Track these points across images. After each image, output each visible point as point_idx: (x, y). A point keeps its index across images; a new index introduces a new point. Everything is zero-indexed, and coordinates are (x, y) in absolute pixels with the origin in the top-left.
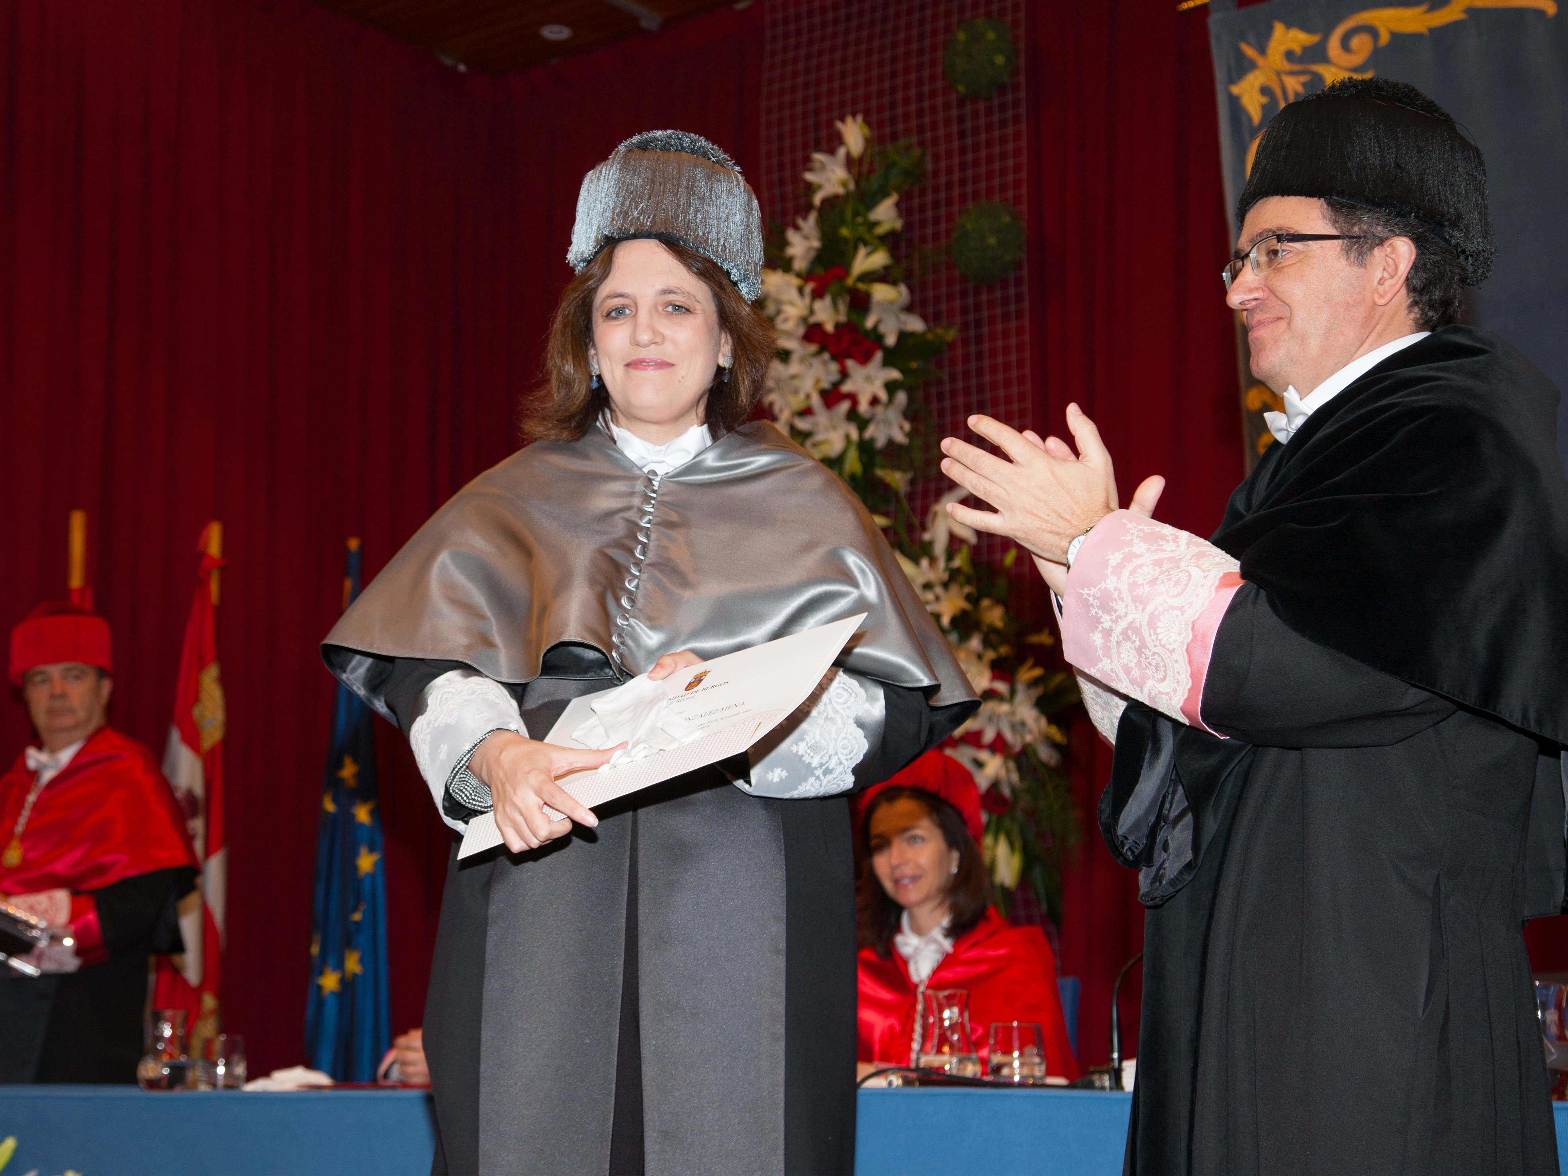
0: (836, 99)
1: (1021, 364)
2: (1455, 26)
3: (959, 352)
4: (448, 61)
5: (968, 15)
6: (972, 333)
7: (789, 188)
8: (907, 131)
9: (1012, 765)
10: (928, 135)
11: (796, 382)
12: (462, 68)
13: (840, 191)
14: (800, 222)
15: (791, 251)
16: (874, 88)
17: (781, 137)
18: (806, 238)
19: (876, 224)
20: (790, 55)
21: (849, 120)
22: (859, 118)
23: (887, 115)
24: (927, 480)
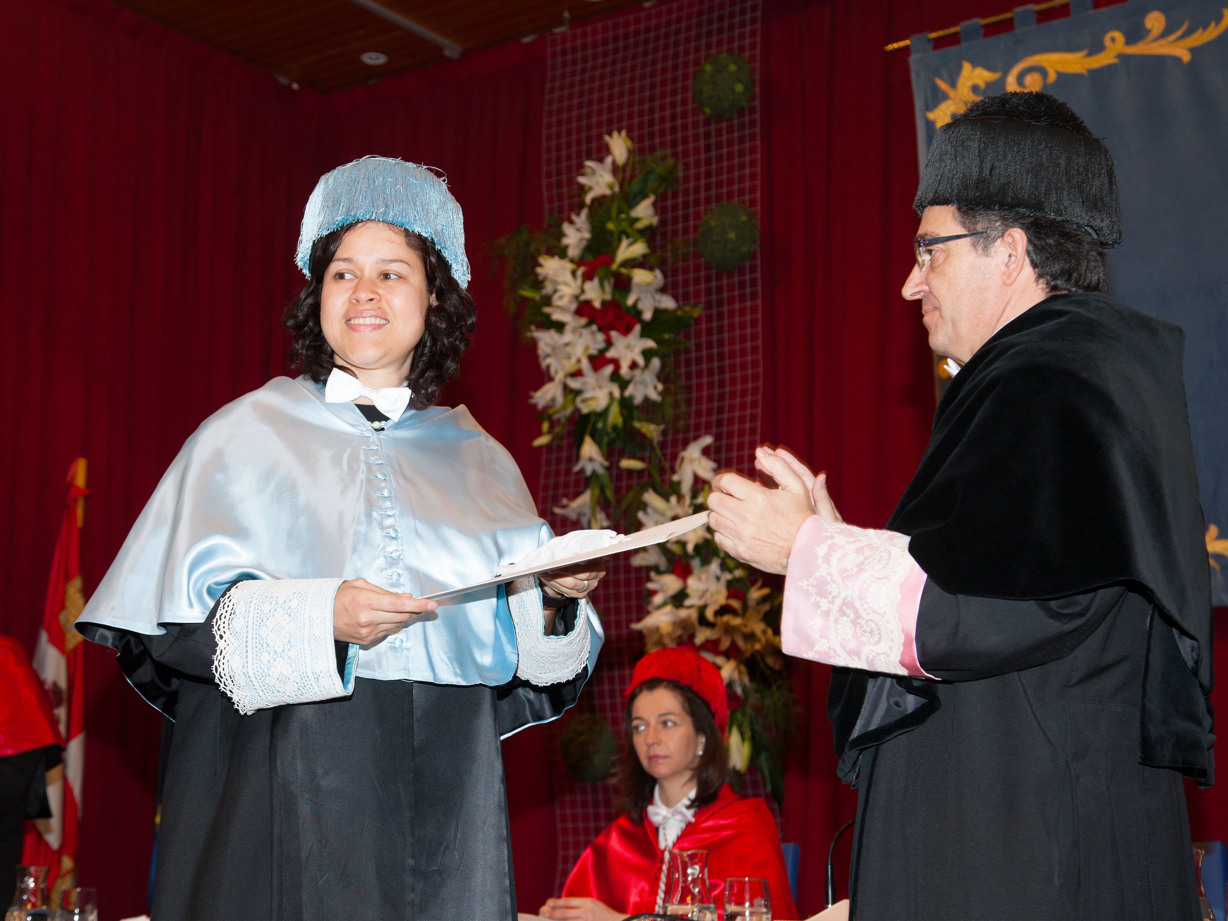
0: (604, 117)
1: (754, 337)
2: (1110, 68)
3: (704, 326)
4: (283, 81)
5: (714, 51)
6: (714, 311)
7: (565, 189)
8: (663, 144)
9: (743, 668)
10: (680, 148)
11: (569, 349)
12: (295, 86)
13: (608, 192)
14: (574, 217)
15: (565, 241)
16: (636, 108)
17: (559, 148)
18: (578, 230)
19: (637, 220)
20: (568, 81)
21: (615, 134)
22: (624, 133)
23: (646, 130)
24: (677, 432)
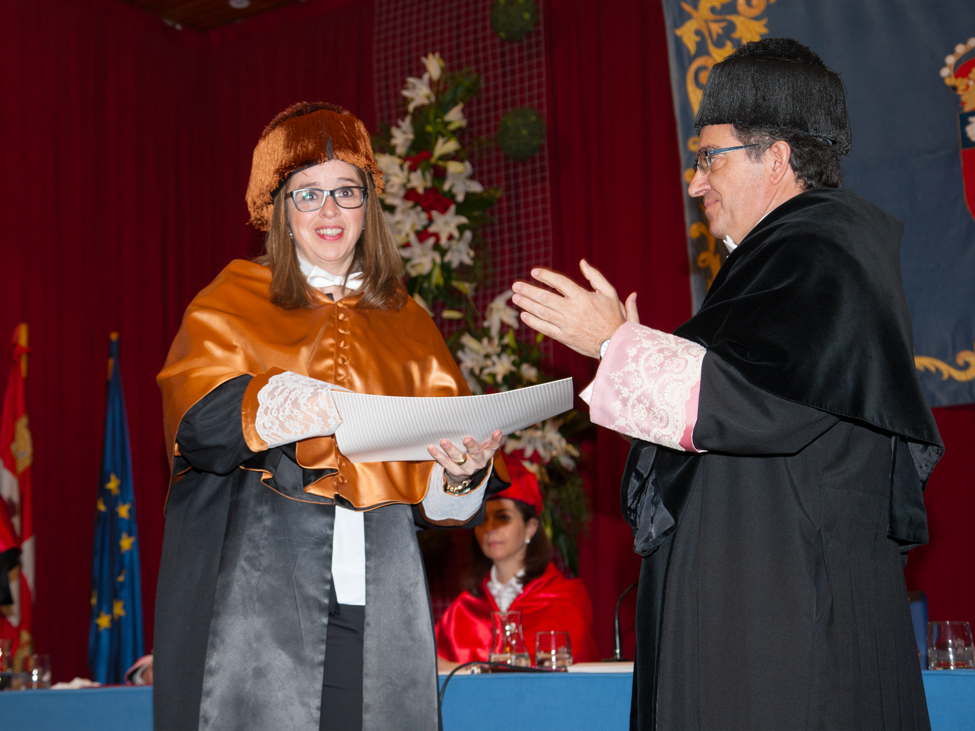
0: (422, 43)
1: (544, 211)
3: (505, 205)
4: (169, 23)
6: (513, 192)
7: (392, 101)
8: (468, 63)
9: (544, 470)
10: (482, 65)
11: (400, 226)
12: (178, 27)
13: (426, 102)
14: (400, 123)
15: (394, 142)
16: (446, 35)
17: (386, 68)
18: (404, 133)
19: (449, 123)
20: (392, 15)
21: (430, 56)
22: (437, 55)
23: (455, 52)
24: (486, 288)
